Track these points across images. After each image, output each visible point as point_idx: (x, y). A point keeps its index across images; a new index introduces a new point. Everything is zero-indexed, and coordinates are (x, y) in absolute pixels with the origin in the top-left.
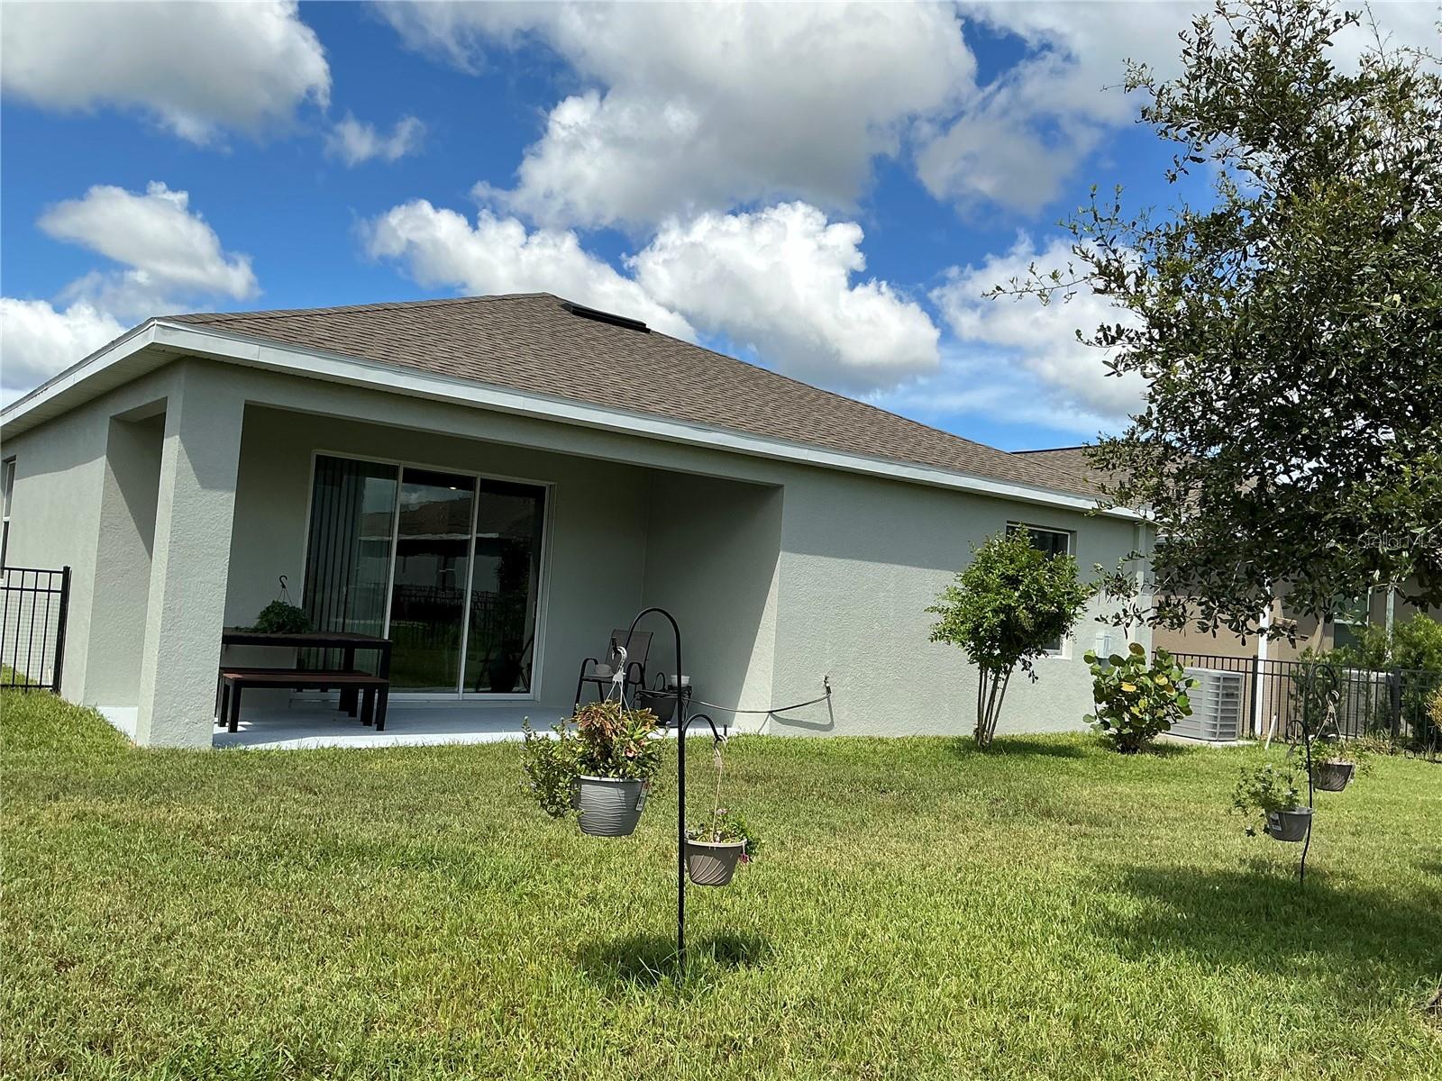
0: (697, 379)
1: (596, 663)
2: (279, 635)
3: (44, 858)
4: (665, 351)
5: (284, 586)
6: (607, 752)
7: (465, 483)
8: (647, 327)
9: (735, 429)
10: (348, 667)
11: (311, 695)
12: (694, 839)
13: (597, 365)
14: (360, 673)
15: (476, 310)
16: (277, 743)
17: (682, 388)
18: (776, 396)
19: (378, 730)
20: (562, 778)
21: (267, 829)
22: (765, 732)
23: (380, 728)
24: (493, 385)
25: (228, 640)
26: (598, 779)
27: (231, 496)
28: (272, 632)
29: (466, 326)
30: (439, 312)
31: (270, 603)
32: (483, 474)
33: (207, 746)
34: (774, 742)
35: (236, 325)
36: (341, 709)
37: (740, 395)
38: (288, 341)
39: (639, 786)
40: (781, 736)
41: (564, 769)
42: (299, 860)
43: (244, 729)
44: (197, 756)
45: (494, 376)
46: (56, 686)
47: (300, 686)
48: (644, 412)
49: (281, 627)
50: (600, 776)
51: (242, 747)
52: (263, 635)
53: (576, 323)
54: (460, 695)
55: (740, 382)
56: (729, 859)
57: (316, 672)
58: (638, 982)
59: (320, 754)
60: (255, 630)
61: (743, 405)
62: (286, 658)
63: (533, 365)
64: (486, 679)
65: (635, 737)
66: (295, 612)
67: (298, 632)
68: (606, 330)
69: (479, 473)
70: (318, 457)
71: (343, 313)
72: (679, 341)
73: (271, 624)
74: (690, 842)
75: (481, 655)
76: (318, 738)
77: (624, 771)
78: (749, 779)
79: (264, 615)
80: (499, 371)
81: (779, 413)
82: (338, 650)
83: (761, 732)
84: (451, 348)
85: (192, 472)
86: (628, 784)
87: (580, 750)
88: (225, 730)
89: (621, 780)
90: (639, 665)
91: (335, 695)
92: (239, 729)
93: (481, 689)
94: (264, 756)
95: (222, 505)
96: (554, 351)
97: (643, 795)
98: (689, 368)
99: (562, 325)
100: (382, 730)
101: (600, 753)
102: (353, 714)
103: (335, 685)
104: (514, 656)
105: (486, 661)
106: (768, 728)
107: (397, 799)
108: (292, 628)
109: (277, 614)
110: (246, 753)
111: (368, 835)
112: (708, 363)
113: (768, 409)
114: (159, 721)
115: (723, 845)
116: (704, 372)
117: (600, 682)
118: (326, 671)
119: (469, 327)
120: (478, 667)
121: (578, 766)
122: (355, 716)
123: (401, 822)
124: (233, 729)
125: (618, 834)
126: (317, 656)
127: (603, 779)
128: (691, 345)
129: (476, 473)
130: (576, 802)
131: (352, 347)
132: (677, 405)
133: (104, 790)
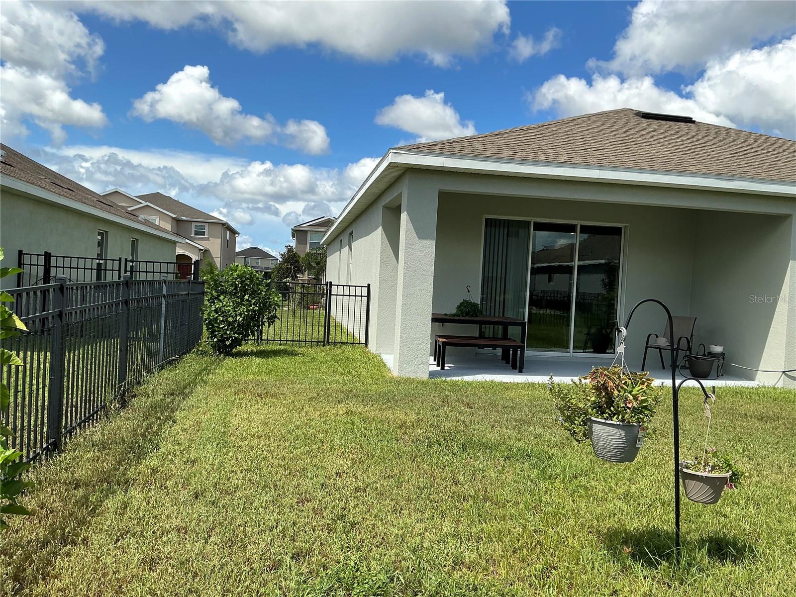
0: (727, 148)
1: (657, 337)
2: (467, 318)
3: (321, 436)
4: (706, 133)
5: (469, 292)
6: (610, 402)
7: (570, 228)
8: (693, 120)
9: (752, 179)
10: (505, 336)
11: (488, 350)
12: (687, 468)
13: (654, 146)
14: (510, 340)
15: (578, 123)
16: (461, 377)
17: (714, 154)
18: (788, 154)
19: (519, 372)
20: (577, 418)
21: (437, 427)
22: (780, 385)
23: (521, 371)
24: (579, 165)
25: (434, 320)
26: (603, 421)
27: (433, 243)
28: (463, 316)
29: (569, 133)
30: (554, 128)
31: (462, 301)
32: (582, 222)
33: (426, 377)
34: (786, 393)
35: (433, 148)
36: (502, 359)
37: (760, 155)
38: (459, 155)
39: (636, 429)
40: (792, 388)
41: (578, 412)
42: (449, 448)
43: (448, 368)
44: (418, 382)
45: (581, 160)
46: (366, 344)
47: (481, 347)
48: (683, 172)
49: (467, 314)
50: (605, 419)
51: (444, 379)
52: (457, 318)
53: (643, 123)
54: (570, 354)
55: (760, 148)
56: (716, 486)
57: (489, 338)
58: (643, 565)
59: (482, 385)
60: (454, 315)
61: (760, 162)
62: (473, 331)
63: (609, 150)
64: (589, 345)
65: (633, 393)
66: (474, 306)
67: (476, 316)
68: (664, 125)
69: (579, 222)
70: (486, 219)
71: (495, 135)
72: (717, 126)
73: (462, 313)
74: (685, 470)
75: (585, 331)
76: (483, 375)
77: (623, 417)
78: (761, 419)
79: (459, 307)
80: (585, 156)
81: (789, 165)
82: (500, 327)
83: (777, 384)
84: (556, 146)
85: (414, 231)
86: (626, 426)
87: (593, 399)
88: (439, 368)
89: (621, 424)
90: (687, 338)
91: (499, 351)
92: (446, 368)
93: (587, 351)
94: (453, 384)
95: (429, 246)
96: (625, 141)
97: (640, 434)
98: (721, 142)
99: (634, 125)
100: (522, 372)
101: (606, 403)
102: (508, 362)
103: (499, 346)
104: (606, 332)
105: (588, 334)
106: (781, 383)
107: (516, 415)
108: (473, 314)
109: (465, 307)
110: (445, 381)
111: (492, 437)
112: (736, 138)
113: (780, 163)
114: (402, 363)
115: (710, 475)
116: (733, 143)
117: (660, 349)
118: (494, 338)
119: (571, 133)
120: (583, 337)
121: (590, 410)
122: (509, 364)
123: (514, 429)
124: (443, 368)
125: (622, 460)
126: (489, 330)
127: (607, 422)
128: (725, 128)
129: (577, 221)
130: (588, 435)
131: (495, 152)
132: (710, 165)
133: (366, 399)
